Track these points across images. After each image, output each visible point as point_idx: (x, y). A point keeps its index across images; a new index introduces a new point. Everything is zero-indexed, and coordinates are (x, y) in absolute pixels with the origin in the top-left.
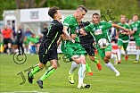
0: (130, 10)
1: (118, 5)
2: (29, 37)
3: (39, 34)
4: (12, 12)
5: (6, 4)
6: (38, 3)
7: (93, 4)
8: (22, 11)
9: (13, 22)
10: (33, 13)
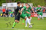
0: (42, 3)
1: (38, 2)
2: (10, 12)
3: (13, 11)
4: (5, 4)
5: (3, 1)
6: (13, 1)
7: (30, 1)
8: (8, 3)
9: (5, 7)
10: (11, 4)
